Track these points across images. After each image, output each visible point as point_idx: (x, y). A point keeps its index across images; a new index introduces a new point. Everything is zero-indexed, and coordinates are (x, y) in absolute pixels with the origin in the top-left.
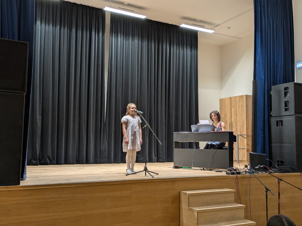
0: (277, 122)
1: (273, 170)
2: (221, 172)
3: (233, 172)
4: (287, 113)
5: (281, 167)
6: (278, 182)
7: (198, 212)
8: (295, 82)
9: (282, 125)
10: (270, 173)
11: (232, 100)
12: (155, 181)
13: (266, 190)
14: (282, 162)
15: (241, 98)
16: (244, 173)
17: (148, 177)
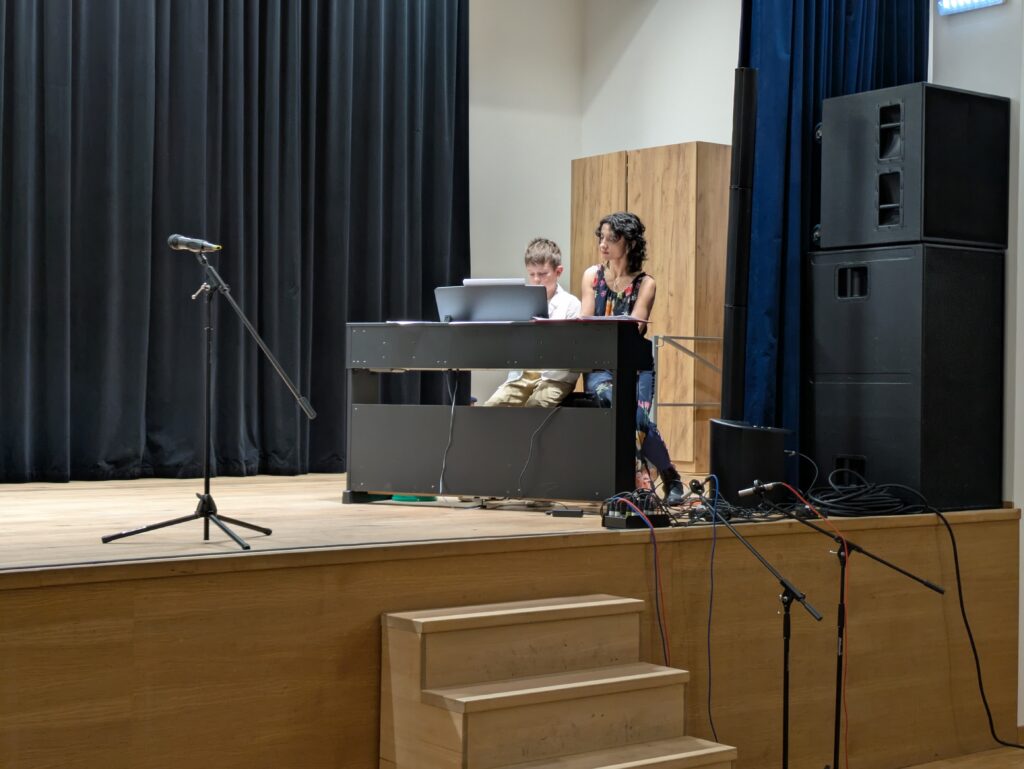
0: (842, 272)
1: (818, 504)
2: (579, 514)
3: (633, 514)
4: (887, 232)
5: (854, 486)
6: (837, 558)
7: (470, 712)
8: (930, 80)
9: (863, 291)
10: (805, 516)
11: (630, 165)
12: (255, 566)
13: (784, 596)
14: (859, 465)
15: (675, 157)
16: (685, 519)
17: (221, 545)
